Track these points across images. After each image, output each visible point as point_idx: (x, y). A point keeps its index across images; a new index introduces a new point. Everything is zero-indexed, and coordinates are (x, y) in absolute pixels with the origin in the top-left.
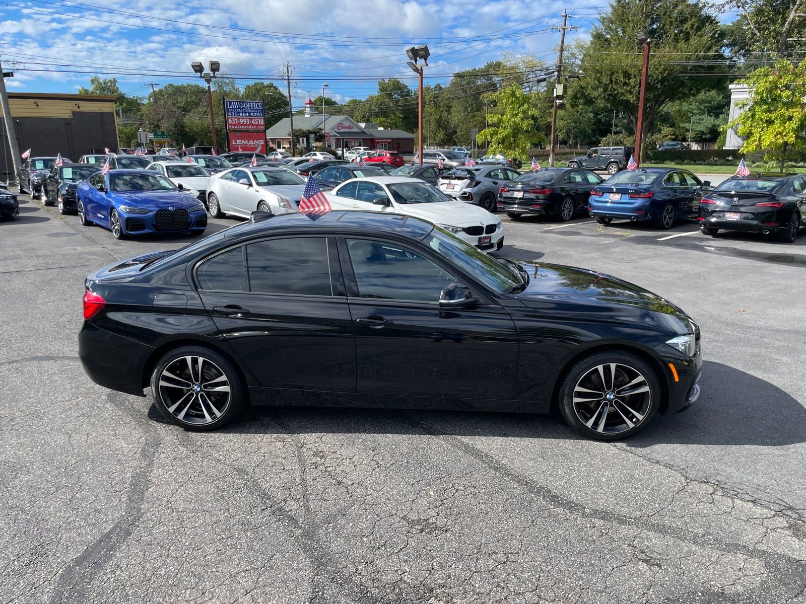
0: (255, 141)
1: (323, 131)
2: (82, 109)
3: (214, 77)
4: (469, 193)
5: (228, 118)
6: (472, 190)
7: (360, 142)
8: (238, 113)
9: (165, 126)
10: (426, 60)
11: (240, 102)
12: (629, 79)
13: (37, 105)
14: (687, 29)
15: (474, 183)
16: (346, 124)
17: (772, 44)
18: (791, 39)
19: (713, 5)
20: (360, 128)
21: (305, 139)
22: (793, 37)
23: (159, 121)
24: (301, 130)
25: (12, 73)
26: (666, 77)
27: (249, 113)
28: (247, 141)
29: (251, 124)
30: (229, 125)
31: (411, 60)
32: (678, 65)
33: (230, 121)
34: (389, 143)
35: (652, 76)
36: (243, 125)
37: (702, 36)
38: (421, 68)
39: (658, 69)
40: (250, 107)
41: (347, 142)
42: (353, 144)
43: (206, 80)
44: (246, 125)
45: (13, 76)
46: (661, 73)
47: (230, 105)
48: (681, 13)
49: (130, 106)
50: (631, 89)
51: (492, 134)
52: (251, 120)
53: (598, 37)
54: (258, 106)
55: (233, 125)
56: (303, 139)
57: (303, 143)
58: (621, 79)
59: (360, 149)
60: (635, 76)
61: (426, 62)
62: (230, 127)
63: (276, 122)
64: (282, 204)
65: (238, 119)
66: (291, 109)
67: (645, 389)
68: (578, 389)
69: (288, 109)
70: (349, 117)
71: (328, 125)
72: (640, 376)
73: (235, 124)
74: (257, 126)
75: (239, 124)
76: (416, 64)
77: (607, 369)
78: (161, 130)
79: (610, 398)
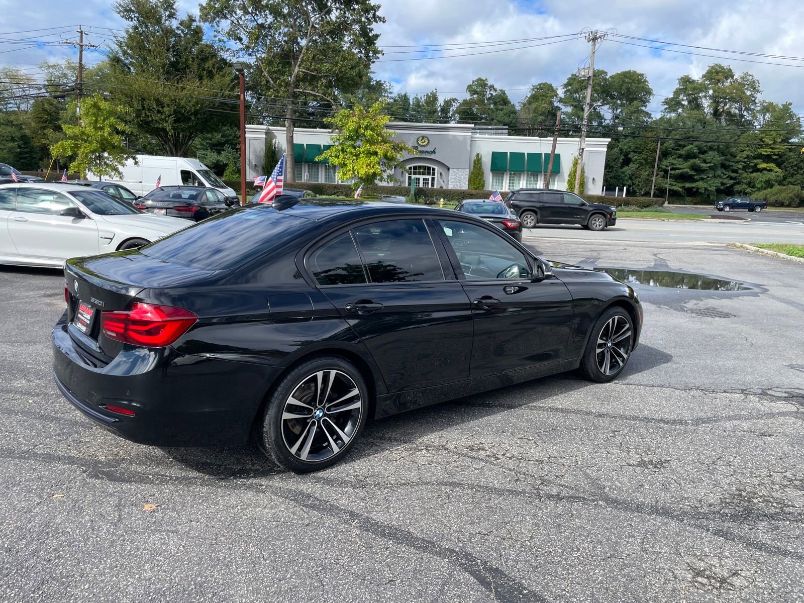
12: (163, 107)
14: (208, 68)
17: (283, 92)
18: (298, 90)
19: (228, 50)
22: (299, 88)
26: (199, 110)
32: (207, 100)
35: (185, 108)
37: (223, 76)
39: (190, 102)
46: (194, 105)
48: (202, 51)
50: (166, 117)
53: (116, 60)
58: (155, 106)
60: (168, 106)
67: (629, 334)
68: (599, 341)
72: (627, 323)
77: (613, 321)
79: (609, 345)
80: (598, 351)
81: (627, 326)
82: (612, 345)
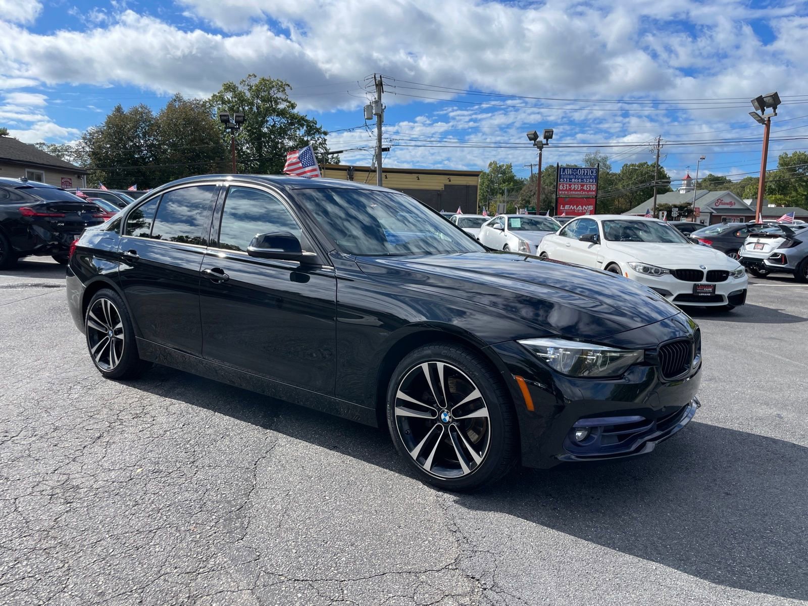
0: (584, 207)
1: (692, 206)
2: (453, 183)
3: (547, 144)
4: (782, 254)
5: (560, 184)
6: (788, 251)
7: (741, 220)
8: (570, 179)
10: (775, 108)
11: (574, 169)
13: (419, 179)
15: (791, 243)
16: (727, 200)
20: (744, 205)
21: (665, 213)
23: (530, 197)
24: (666, 204)
25: (389, 148)
27: (582, 179)
28: (575, 206)
29: (583, 190)
30: (560, 190)
31: (757, 109)
33: (561, 187)
36: (574, 190)
38: (769, 118)
40: (584, 174)
41: (724, 219)
43: (538, 147)
44: (577, 191)
45: (389, 150)
47: (564, 171)
49: (516, 185)
52: (582, 186)
54: (592, 172)
55: (564, 190)
56: (663, 213)
61: (775, 111)
62: (560, 192)
63: (649, 198)
64: (522, 248)
65: (570, 185)
66: (657, 183)
67: (483, 413)
68: (400, 395)
69: (653, 183)
70: (730, 193)
71: (705, 202)
72: (475, 389)
73: (566, 190)
74: (588, 191)
75: (570, 190)
76: (763, 114)
77: (434, 370)
78: (531, 205)
79: (445, 419)
80: (400, 412)
81: (476, 394)
82: (451, 420)
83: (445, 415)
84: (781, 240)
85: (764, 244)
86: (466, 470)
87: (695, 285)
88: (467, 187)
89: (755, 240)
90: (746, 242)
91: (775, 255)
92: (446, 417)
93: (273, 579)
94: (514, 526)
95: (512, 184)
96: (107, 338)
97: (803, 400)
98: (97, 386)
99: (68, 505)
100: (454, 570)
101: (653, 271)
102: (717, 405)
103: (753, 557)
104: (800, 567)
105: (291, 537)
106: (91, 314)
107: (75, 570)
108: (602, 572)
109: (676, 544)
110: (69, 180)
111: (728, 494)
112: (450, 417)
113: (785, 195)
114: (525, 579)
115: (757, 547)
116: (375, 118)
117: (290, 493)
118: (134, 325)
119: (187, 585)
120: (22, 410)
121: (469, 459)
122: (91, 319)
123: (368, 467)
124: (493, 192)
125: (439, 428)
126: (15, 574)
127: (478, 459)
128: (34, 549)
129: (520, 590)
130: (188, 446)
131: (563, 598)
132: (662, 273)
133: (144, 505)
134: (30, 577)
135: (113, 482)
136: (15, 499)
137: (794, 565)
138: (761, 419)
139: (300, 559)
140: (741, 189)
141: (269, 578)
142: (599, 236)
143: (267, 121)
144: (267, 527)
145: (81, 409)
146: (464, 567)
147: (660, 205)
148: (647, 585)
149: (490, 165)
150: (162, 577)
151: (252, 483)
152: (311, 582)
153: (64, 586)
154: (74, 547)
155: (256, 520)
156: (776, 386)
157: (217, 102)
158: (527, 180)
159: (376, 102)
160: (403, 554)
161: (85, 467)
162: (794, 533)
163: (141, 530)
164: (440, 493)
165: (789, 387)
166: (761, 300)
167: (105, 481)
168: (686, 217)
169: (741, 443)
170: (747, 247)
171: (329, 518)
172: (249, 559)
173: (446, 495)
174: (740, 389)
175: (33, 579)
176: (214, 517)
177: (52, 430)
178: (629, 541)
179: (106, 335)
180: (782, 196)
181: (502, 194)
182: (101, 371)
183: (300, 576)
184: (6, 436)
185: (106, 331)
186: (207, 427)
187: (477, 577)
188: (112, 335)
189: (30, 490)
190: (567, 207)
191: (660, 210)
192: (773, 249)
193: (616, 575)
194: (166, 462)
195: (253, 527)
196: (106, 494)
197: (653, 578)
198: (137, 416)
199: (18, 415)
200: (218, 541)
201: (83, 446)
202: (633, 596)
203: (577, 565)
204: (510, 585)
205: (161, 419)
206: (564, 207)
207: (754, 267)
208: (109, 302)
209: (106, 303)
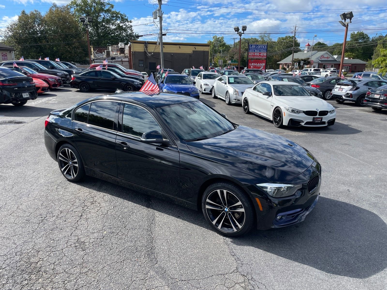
0: (261, 64)
1: (310, 60)
2: (197, 50)
3: (243, 33)
4: (351, 94)
5: (249, 53)
6: (353, 92)
7: (332, 66)
8: (254, 50)
9: (236, 57)
10: (351, 19)
11: (256, 45)
13: (180, 48)
15: (355, 88)
16: (326, 56)
20: (334, 58)
21: (297, 63)
23: (233, 55)
24: (298, 59)
25: (166, 34)
27: (260, 50)
28: (256, 64)
29: (260, 56)
30: (249, 56)
31: (342, 19)
33: (250, 54)
34: (349, 66)
36: (256, 56)
38: (348, 24)
40: (261, 48)
41: (324, 65)
42: (328, 66)
43: (239, 35)
44: (257, 56)
45: (166, 35)
47: (251, 46)
49: (227, 48)
51: (383, 61)
52: (260, 53)
54: (265, 47)
56: (296, 64)
57: (296, 65)
59: (331, 69)
61: (350, 21)
62: (250, 57)
63: (290, 55)
64: (235, 93)
65: (254, 53)
66: (294, 48)
67: (242, 210)
68: (208, 200)
69: (292, 48)
70: (328, 52)
71: (316, 56)
72: (239, 201)
73: (252, 56)
74: (263, 56)
75: (254, 55)
76: (345, 22)
77: (222, 193)
78: (234, 59)
79: (226, 210)
80: (207, 207)
81: (240, 203)
82: (228, 211)
83: (226, 209)
84: (350, 87)
85: (343, 89)
86: (235, 230)
87: (314, 117)
88: (204, 52)
89: (339, 86)
90: (335, 87)
91: (348, 94)
92: (227, 210)
93: (174, 280)
94: (255, 252)
95: (225, 47)
96: (69, 165)
97: (358, 181)
98: (68, 186)
99: (84, 251)
100: (236, 272)
101: (296, 112)
102: (324, 185)
103: (340, 260)
104: (356, 264)
105: (175, 262)
106: (60, 154)
107: (100, 281)
108: (288, 270)
109: (313, 256)
110: (5, 54)
111: (330, 232)
112: (228, 210)
113: (353, 52)
114: (262, 275)
115: (341, 256)
116: (158, 18)
117: (168, 241)
118: (83, 161)
119: (144, 285)
120: (42, 202)
121: (236, 226)
122: (60, 156)
123: (195, 226)
124: (215, 52)
125: (224, 213)
126: (78, 285)
127: (240, 227)
128: (81, 273)
129: (261, 280)
130: (120, 219)
131: (276, 282)
132: (300, 112)
133: (114, 249)
134: (85, 286)
135: (97, 239)
136: (62, 250)
137: (354, 263)
138: (341, 192)
139: (181, 271)
140: (332, 50)
141: (172, 280)
142: (272, 93)
143: (100, 16)
144: (164, 257)
145: (67, 200)
146: (240, 271)
147: (295, 59)
148: (304, 275)
149: (214, 38)
150: (134, 282)
151: (152, 236)
152: (188, 281)
153: (99, 289)
154: (95, 271)
155: (159, 254)
156: (347, 173)
157: (74, 5)
158: (232, 45)
159: (159, 10)
160: (217, 267)
161: (82, 232)
162: (354, 249)
163: (117, 261)
164: (225, 238)
165: (352, 174)
166: (341, 119)
167: (93, 238)
168: (307, 65)
169: (334, 206)
170: (335, 89)
171: (186, 252)
172: (162, 272)
173: (227, 239)
174: (333, 176)
175: (86, 286)
176: (143, 254)
177: (60, 213)
178: (296, 256)
179: (68, 163)
180: (351, 53)
181: (220, 52)
182: (67, 178)
183: (183, 279)
184: (42, 217)
185: (68, 161)
186: (124, 208)
187: (245, 275)
188: (71, 163)
189: (66, 245)
190: (252, 64)
191: (295, 62)
192: (347, 91)
193: (293, 271)
194: (114, 228)
195: (159, 257)
196: (97, 245)
197: (306, 272)
198: (92, 203)
199: (42, 206)
200: (148, 265)
201: (77, 221)
202: (300, 279)
203: (279, 268)
204: (257, 278)
205: (103, 204)
206: (251, 64)
207: (338, 99)
208: (70, 150)
209: (68, 150)
